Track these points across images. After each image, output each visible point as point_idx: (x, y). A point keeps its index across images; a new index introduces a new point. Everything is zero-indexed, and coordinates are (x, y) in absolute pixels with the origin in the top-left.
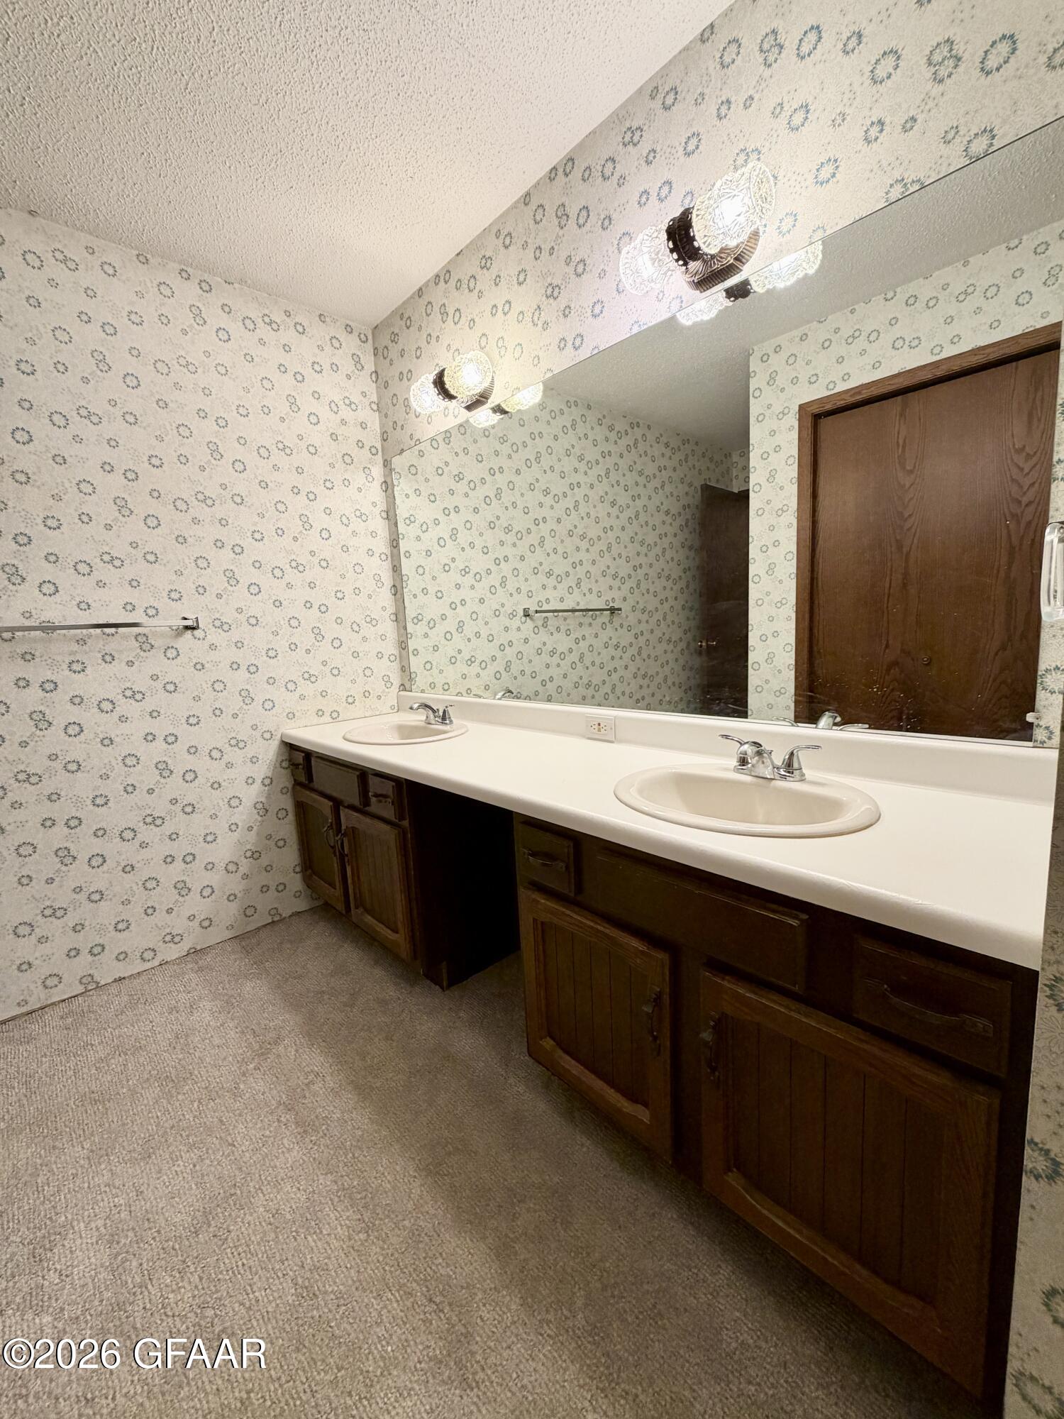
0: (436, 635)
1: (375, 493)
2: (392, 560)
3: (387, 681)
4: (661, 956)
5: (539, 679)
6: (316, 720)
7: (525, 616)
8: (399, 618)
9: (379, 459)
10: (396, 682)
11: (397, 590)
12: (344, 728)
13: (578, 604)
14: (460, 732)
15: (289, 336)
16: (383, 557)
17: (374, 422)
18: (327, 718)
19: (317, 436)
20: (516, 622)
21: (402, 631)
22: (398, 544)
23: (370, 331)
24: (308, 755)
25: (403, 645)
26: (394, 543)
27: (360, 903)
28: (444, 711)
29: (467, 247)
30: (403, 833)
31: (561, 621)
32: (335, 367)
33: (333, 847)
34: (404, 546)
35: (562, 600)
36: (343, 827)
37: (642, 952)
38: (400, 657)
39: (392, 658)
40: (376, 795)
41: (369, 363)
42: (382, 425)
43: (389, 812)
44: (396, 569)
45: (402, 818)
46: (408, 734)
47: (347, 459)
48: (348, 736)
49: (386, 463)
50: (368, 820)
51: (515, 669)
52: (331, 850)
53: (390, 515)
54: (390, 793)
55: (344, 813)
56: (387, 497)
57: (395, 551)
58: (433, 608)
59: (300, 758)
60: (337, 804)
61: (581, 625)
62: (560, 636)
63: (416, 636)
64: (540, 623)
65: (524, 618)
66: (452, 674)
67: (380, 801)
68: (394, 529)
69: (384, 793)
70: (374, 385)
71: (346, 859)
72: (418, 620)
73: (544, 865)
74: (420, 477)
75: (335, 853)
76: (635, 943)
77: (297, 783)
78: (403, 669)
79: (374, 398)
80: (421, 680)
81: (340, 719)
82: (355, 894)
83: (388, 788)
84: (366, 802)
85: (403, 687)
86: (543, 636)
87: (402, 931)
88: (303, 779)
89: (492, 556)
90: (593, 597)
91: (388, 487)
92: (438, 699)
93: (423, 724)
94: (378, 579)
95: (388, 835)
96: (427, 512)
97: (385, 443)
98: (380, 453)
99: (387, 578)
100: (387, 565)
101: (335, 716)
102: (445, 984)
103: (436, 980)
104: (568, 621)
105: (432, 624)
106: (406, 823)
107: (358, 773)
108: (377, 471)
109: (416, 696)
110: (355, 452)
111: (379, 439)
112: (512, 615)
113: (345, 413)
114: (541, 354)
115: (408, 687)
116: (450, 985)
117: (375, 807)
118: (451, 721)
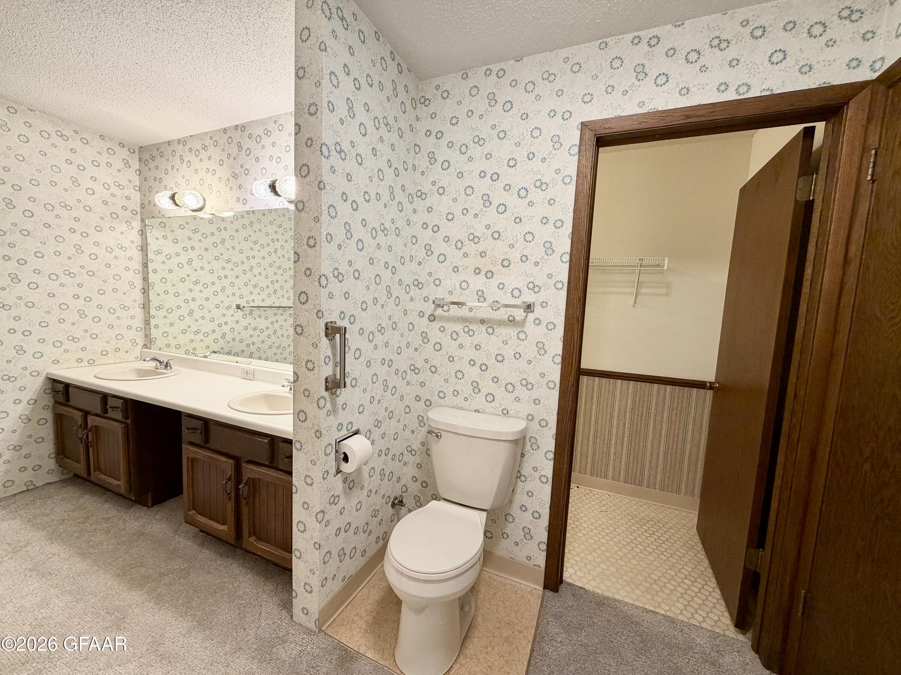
0: (173, 317)
1: (134, 235)
2: (143, 274)
3: (134, 343)
4: (231, 461)
5: (245, 343)
6: (76, 364)
7: (238, 308)
8: (146, 306)
9: (138, 217)
10: (141, 342)
11: (145, 291)
12: (96, 370)
13: (274, 303)
14: (175, 373)
15: (75, 143)
16: (137, 272)
17: (137, 197)
18: (85, 363)
19: (91, 201)
20: (231, 311)
21: (147, 315)
22: (147, 264)
23: (137, 148)
24: (67, 386)
25: (147, 323)
26: (145, 266)
27: (98, 468)
28: (167, 362)
29: (196, 135)
30: (127, 425)
31: (262, 312)
32: (109, 165)
33: (80, 439)
34: (151, 266)
35: (263, 300)
36: (89, 427)
37: (226, 462)
38: (145, 329)
39: (139, 329)
40: (111, 407)
41: (136, 165)
42: (141, 200)
43: (119, 416)
44: (145, 279)
45: (127, 418)
46: (143, 374)
47: (114, 216)
48: (98, 376)
49: (143, 220)
50: (106, 421)
51: (228, 337)
52: (80, 441)
53: (144, 248)
54: (120, 405)
55: (90, 418)
56: (142, 239)
57: (145, 269)
58: (171, 302)
59: (60, 387)
60: (86, 413)
61: (275, 314)
62: (262, 320)
63: (158, 317)
64: (248, 312)
65: (236, 310)
66: (182, 339)
67: (113, 410)
68: (145, 257)
69: (117, 406)
70: (138, 177)
71: (89, 444)
72: (159, 308)
73: (192, 432)
74: (167, 229)
75: (82, 442)
76: (223, 459)
77: (56, 402)
78: (146, 336)
79: (138, 184)
80: (160, 342)
81: (95, 364)
82: (94, 464)
83: (119, 403)
84: (106, 411)
85: (145, 346)
86: (249, 319)
87: (122, 478)
88: (62, 399)
89: (216, 275)
90: (285, 300)
91: (143, 233)
92: (164, 355)
93: (153, 369)
94: (132, 285)
95: (118, 428)
96: (169, 248)
97: (143, 210)
98: (139, 214)
99: (139, 283)
100: (140, 277)
101: (91, 363)
102: (149, 505)
103: (145, 505)
104: (266, 312)
105: (170, 311)
106: (129, 421)
107: (101, 396)
108: (136, 224)
109: (154, 352)
110: (120, 212)
111: (139, 205)
112: (229, 308)
113: (115, 190)
114: (229, 200)
115: (148, 347)
116: (153, 505)
117: (111, 414)
118: (171, 368)
